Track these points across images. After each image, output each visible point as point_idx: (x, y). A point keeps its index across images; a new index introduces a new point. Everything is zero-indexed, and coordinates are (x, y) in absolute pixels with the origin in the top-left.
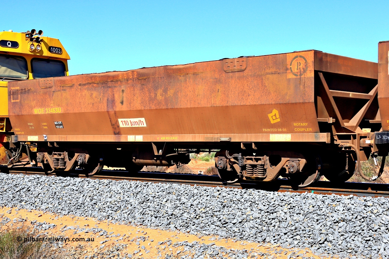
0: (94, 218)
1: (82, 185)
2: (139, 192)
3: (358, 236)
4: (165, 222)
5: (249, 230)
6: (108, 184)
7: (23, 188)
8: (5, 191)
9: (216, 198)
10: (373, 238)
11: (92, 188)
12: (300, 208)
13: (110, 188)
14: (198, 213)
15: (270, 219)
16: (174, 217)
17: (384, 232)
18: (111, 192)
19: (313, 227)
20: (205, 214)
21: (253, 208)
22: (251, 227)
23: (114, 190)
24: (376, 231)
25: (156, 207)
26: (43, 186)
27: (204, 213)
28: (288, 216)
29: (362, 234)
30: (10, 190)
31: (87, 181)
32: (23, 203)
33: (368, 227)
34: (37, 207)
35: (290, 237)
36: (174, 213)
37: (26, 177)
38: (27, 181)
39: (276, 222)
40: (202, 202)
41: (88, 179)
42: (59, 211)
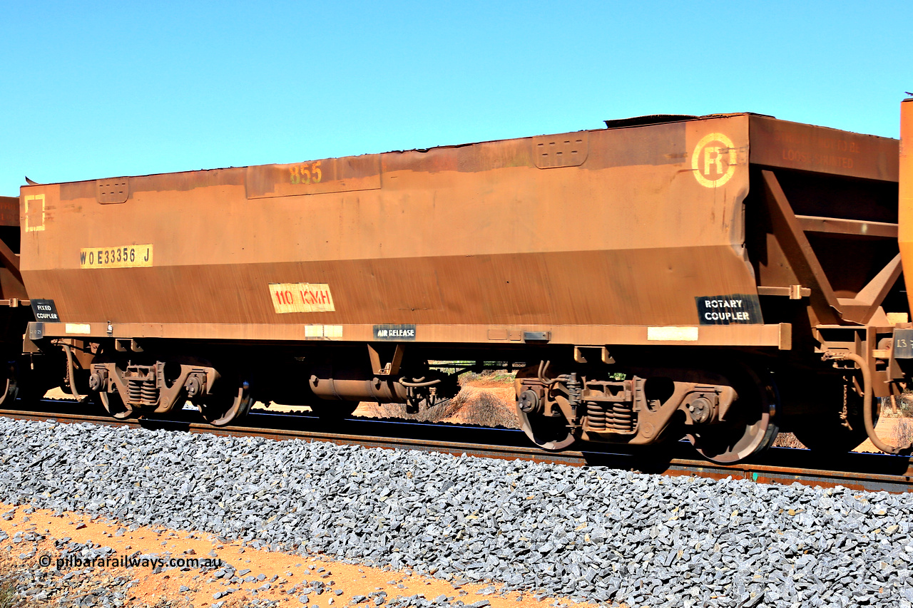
0: (210, 534)
1: (191, 450)
2: (327, 469)
3: (840, 591)
4: (381, 546)
5: (578, 570)
6: (253, 450)
7: (48, 455)
8: (6, 463)
9: (509, 489)
10: (876, 596)
11: (216, 459)
12: (707, 518)
13: (257, 459)
14: (463, 524)
15: (632, 543)
16: (404, 535)
17: (906, 583)
18: (260, 470)
19: (732, 566)
20: (479, 527)
21: (594, 515)
22: (584, 564)
23: (265, 465)
24: (886, 579)
25: (361, 508)
26: (97, 452)
27: (474, 525)
28: (675, 536)
29: (851, 586)
30: (17, 462)
31: (206, 440)
32: (46, 494)
33: (868, 569)
34: (79, 504)
35: (675, 589)
36: (405, 525)
37: (59, 427)
38: (60, 438)
39: (646, 551)
40: (473, 496)
41: (210, 435)
42: (129, 516)
